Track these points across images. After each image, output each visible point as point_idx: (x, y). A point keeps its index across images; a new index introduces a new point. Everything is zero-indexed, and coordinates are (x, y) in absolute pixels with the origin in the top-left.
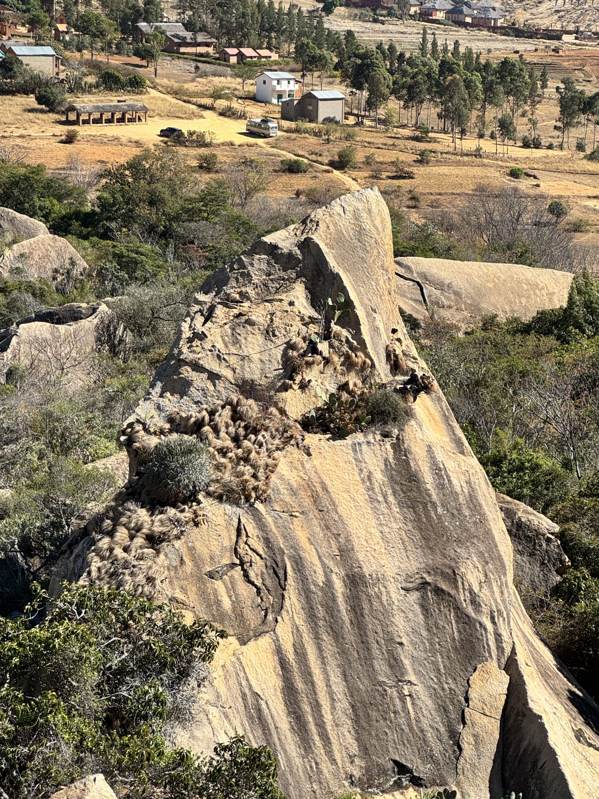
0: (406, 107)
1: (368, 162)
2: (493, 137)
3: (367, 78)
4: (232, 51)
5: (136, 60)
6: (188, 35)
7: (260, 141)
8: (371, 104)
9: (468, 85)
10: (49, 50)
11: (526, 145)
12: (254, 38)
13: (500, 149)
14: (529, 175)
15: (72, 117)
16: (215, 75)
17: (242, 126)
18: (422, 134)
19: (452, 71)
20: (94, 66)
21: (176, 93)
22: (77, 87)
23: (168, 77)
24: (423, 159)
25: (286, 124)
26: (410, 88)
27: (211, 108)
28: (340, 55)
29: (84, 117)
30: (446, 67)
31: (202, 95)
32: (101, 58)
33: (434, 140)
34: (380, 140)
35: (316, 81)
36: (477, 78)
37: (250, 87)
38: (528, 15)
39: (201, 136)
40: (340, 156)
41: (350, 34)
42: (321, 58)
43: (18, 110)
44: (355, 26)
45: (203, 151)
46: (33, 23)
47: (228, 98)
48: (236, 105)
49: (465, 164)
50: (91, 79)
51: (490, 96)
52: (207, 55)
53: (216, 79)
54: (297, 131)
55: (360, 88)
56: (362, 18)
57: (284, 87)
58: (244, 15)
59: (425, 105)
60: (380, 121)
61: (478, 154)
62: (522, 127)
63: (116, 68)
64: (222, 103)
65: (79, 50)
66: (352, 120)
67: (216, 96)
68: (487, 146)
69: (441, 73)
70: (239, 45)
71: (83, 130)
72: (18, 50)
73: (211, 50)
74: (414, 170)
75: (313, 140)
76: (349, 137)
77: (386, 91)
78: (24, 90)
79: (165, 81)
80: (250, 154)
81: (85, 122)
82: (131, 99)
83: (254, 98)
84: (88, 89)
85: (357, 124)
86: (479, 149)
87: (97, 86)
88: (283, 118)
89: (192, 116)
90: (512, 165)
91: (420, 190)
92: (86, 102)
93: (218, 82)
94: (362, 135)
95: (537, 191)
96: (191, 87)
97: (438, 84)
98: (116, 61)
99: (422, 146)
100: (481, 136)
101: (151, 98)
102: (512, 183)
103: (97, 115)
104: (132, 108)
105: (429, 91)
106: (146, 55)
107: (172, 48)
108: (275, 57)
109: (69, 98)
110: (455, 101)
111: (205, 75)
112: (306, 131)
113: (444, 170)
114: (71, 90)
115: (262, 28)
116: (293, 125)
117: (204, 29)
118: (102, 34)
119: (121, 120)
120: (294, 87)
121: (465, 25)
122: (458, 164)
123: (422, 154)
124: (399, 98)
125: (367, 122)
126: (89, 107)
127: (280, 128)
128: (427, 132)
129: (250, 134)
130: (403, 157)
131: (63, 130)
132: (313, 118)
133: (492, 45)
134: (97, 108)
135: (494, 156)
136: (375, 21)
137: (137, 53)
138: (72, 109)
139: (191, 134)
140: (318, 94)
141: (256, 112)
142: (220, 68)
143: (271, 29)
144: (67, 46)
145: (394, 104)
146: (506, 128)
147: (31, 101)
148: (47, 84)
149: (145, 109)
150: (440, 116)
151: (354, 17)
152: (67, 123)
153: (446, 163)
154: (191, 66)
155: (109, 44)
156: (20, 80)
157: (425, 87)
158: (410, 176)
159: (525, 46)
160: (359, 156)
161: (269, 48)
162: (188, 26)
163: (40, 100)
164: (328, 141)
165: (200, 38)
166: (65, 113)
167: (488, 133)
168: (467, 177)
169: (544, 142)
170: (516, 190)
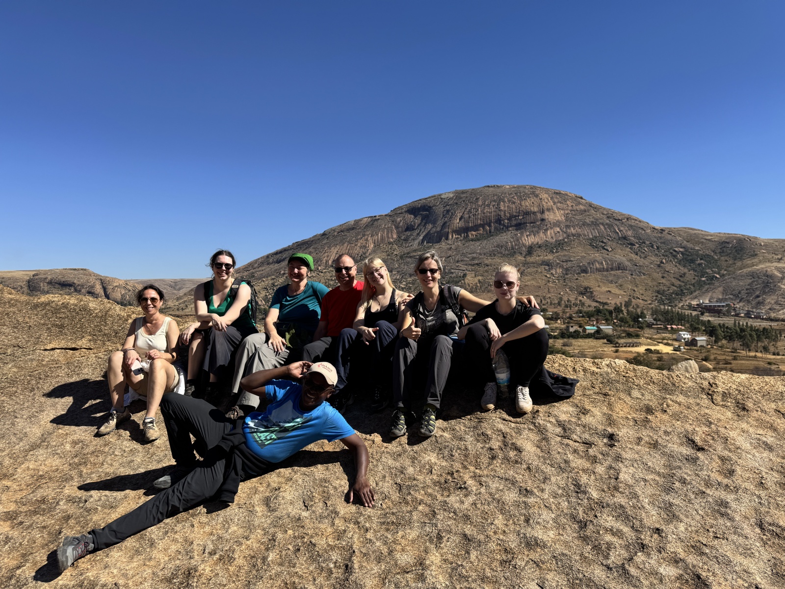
0: (728, 342)
1: (715, 359)
2: (761, 352)
3: (714, 334)
4: (669, 326)
5: (638, 329)
6: (655, 322)
7: (678, 353)
8: (716, 342)
9: (751, 335)
10: (611, 327)
11: (774, 354)
12: (676, 322)
13: (764, 356)
14: (775, 364)
15: (617, 345)
16: (663, 333)
17: (672, 348)
18: (735, 350)
19: (744, 331)
20: (624, 331)
21: (650, 339)
22: (619, 337)
23: (648, 334)
24: (735, 358)
25: (686, 347)
26: (730, 337)
27: (662, 343)
28: (705, 327)
29: (621, 345)
30: (742, 330)
31: (659, 339)
32: (627, 329)
33: (739, 353)
34: (719, 352)
35: (697, 335)
36: (754, 333)
37: (675, 336)
38: (775, 315)
39: (658, 351)
40: (705, 357)
41: (709, 321)
42: (698, 328)
43: (601, 343)
44: (710, 319)
45: (659, 355)
46: (607, 320)
47: (667, 340)
48: (670, 342)
49: (750, 360)
50: (623, 335)
51: (759, 339)
52: (661, 328)
53: (663, 335)
54: (690, 349)
55: (712, 336)
56: (714, 316)
57: (686, 336)
58: (672, 316)
59: (736, 342)
60: (719, 347)
61: (755, 357)
62: (772, 349)
63: (632, 332)
64: (665, 341)
65: (621, 327)
66: (709, 347)
67: (663, 339)
68: (759, 355)
69: (741, 332)
70: (671, 325)
71: (621, 349)
72: (601, 327)
73: (662, 326)
74: (732, 362)
75: (695, 352)
76: (708, 351)
77: (721, 338)
78: (603, 338)
79: (647, 335)
80: (674, 356)
81: (622, 347)
82: (635, 340)
83: (676, 340)
84: (623, 338)
85: (711, 348)
86: (756, 355)
87: (625, 337)
88: (686, 345)
89: (655, 345)
90: (769, 361)
91: (734, 368)
92: (622, 341)
93: (664, 335)
94: (713, 351)
95: (778, 369)
96: (655, 337)
97: (740, 335)
98: (631, 330)
99: (735, 354)
100: (757, 351)
101: (642, 340)
102: (769, 366)
103: (625, 345)
104: (636, 343)
105: (737, 337)
106: (641, 328)
107: (650, 326)
108: (683, 328)
109: (616, 340)
110: (746, 340)
111: (660, 333)
112: (693, 349)
113: (743, 362)
114: (617, 338)
115: (679, 320)
116: (689, 348)
117: (660, 320)
118: (628, 322)
119: (633, 346)
120: (689, 336)
121: (752, 318)
122: (748, 360)
123: (735, 357)
124: (726, 340)
125: (715, 347)
126: (622, 342)
127: (684, 349)
128: (736, 350)
129: (674, 350)
130: (727, 358)
131: (614, 349)
132: (696, 345)
133: (761, 324)
134: (625, 343)
135: (762, 358)
136: (719, 317)
137: (638, 327)
138: (617, 343)
139: (655, 350)
140: (697, 338)
141: (676, 344)
142: (664, 331)
143: (682, 320)
144: (617, 326)
145: (724, 342)
146: (766, 349)
147: (605, 341)
148: (610, 336)
149: (640, 343)
150: (741, 345)
151: (711, 316)
152: (616, 347)
153: (743, 360)
154: (656, 331)
155: (630, 325)
156: (602, 335)
157: (735, 336)
158: (730, 364)
159: (774, 324)
160: (712, 357)
161: (681, 325)
162: (655, 320)
163: (608, 340)
164: (701, 352)
165: (659, 323)
166: (615, 344)
167: (759, 351)
168: (751, 364)
169: (781, 353)
170: (770, 369)
